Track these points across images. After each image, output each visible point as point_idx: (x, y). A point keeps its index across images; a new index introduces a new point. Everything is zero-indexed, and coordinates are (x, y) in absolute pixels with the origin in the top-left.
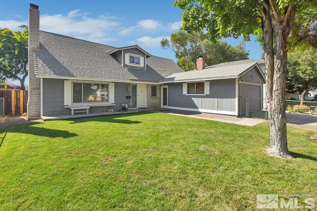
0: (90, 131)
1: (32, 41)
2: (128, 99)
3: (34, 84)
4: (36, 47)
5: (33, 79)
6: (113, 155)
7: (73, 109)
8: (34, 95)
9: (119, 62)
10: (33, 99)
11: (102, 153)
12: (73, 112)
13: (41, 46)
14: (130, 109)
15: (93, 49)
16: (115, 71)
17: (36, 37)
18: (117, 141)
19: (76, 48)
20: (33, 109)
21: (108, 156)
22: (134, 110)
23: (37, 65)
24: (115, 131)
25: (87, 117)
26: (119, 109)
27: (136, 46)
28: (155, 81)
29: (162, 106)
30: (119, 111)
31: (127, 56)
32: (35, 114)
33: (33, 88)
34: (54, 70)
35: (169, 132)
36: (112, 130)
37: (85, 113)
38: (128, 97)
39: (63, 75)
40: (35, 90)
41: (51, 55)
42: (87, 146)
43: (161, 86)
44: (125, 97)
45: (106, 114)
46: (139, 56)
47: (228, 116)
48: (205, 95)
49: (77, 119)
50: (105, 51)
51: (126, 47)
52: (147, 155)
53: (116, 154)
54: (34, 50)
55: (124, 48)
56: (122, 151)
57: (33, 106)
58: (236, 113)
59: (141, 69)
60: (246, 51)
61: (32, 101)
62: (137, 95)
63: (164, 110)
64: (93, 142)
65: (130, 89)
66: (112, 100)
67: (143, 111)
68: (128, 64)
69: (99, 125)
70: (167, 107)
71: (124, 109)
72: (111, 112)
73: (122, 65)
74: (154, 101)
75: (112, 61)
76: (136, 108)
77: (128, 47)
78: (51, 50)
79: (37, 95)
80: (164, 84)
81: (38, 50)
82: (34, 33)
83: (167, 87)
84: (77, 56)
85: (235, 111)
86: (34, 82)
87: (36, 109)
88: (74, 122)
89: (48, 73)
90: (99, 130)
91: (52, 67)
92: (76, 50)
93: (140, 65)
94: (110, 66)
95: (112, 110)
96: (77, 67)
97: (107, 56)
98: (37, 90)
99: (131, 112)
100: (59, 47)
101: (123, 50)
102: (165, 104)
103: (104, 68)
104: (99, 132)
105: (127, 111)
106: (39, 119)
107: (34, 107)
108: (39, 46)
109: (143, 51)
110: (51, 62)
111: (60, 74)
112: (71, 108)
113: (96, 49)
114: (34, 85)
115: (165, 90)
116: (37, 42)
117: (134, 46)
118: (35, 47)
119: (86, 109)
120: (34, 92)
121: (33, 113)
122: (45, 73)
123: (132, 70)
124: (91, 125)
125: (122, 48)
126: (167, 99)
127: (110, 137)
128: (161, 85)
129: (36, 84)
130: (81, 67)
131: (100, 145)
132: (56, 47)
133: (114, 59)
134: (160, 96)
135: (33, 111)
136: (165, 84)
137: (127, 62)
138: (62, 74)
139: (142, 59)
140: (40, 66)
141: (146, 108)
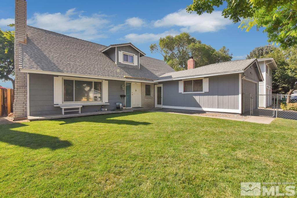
0: (82, 133)
1: (18, 34)
2: (123, 98)
3: (21, 81)
4: (23, 41)
5: (20, 75)
6: (117, 170)
7: (63, 108)
8: (21, 94)
9: (112, 60)
10: (20, 97)
11: (99, 168)
12: (63, 111)
13: (28, 40)
14: (124, 108)
15: (86, 47)
16: (108, 68)
17: (22, 29)
18: (118, 146)
19: (67, 45)
20: (19, 109)
21: (109, 172)
22: (129, 109)
23: (22, 58)
24: (112, 132)
25: (79, 117)
26: (113, 108)
27: (130, 43)
28: (149, 80)
29: (156, 106)
30: (114, 110)
31: (121, 54)
32: (22, 114)
33: (20, 86)
34: (42, 64)
35: (179, 132)
36: (109, 131)
37: (77, 112)
38: (123, 96)
39: (53, 71)
40: (21, 88)
41: (39, 50)
42: (76, 155)
43: (155, 86)
44: (120, 96)
45: (100, 113)
46: (133, 54)
47: (230, 115)
48: (203, 92)
49: (68, 119)
50: (98, 49)
51: (120, 45)
52: (169, 170)
53: (122, 170)
54: (20, 44)
55: (118, 45)
56: (128, 163)
57: (19, 105)
58: (239, 111)
59: (134, 68)
60: (230, 55)
61: (18, 99)
62: (132, 94)
63: (158, 110)
64: (84, 149)
65: (125, 88)
66: (105, 100)
67: (138, 111)
68: (122, 63)
69: (93, 125)
70: (161, 106)
71: (118, 108)
72: (105, 111)
73: (116, 63)
74: (149, 100)
75: (105, 59)
76: (130, 107)
77: (122, 44)
78: (40, 45)
79: (24, 94)
80: (158, 83)
81: (25, 44)
82: (20, 25)
83: (161, 85)
84: (68, 53)
85: (238, 108)
86: (21, 79)
87: (23, 109)
88: (65, 123)
89: (35, 68)
90: (93, 131)
91: (40, 62)
92: (68, 47)
93: (133, 64)
94: (103, 64)
95: (106, 109)
96: (68, 62)
97: (100, 54)
98: (23, 88)
99: (126, 111)
100: (49, 43)
101: (116, 48)
102: (159, 103)
103: (97, 65)
104: (93, 133)
105: (122, 110)
106: (25, 119)
107: (21, 107)
108: (26, 39)
109: (137, 50)
110: (39, 56)
111: (49, 69)
112: (61, 107)
113: (89, 47)
114: (21, 83)
115: (159, 89)
116: (23, 35)
117: (128, 44)
118: (21, 41)
119: (78, 109)
120: (21, 90)
121: (19, 112)
122: (31, 68)
123: (126, 68)
124: (84, 125)
125: (116, 45)
126: (162, 98)
127: (108, 141)
128: (155, 84)
129: (23, 81)
130: (72, 63)
131: (95, 154)
132: (46, 42)
133: (107, 58)
134: (154, 95)
135: (20, 111)
136: (160, 83)
137: (121, 60)
138: (51, 70)
139: (136, 57)
140: (26, 60)
141: (141, 108)
